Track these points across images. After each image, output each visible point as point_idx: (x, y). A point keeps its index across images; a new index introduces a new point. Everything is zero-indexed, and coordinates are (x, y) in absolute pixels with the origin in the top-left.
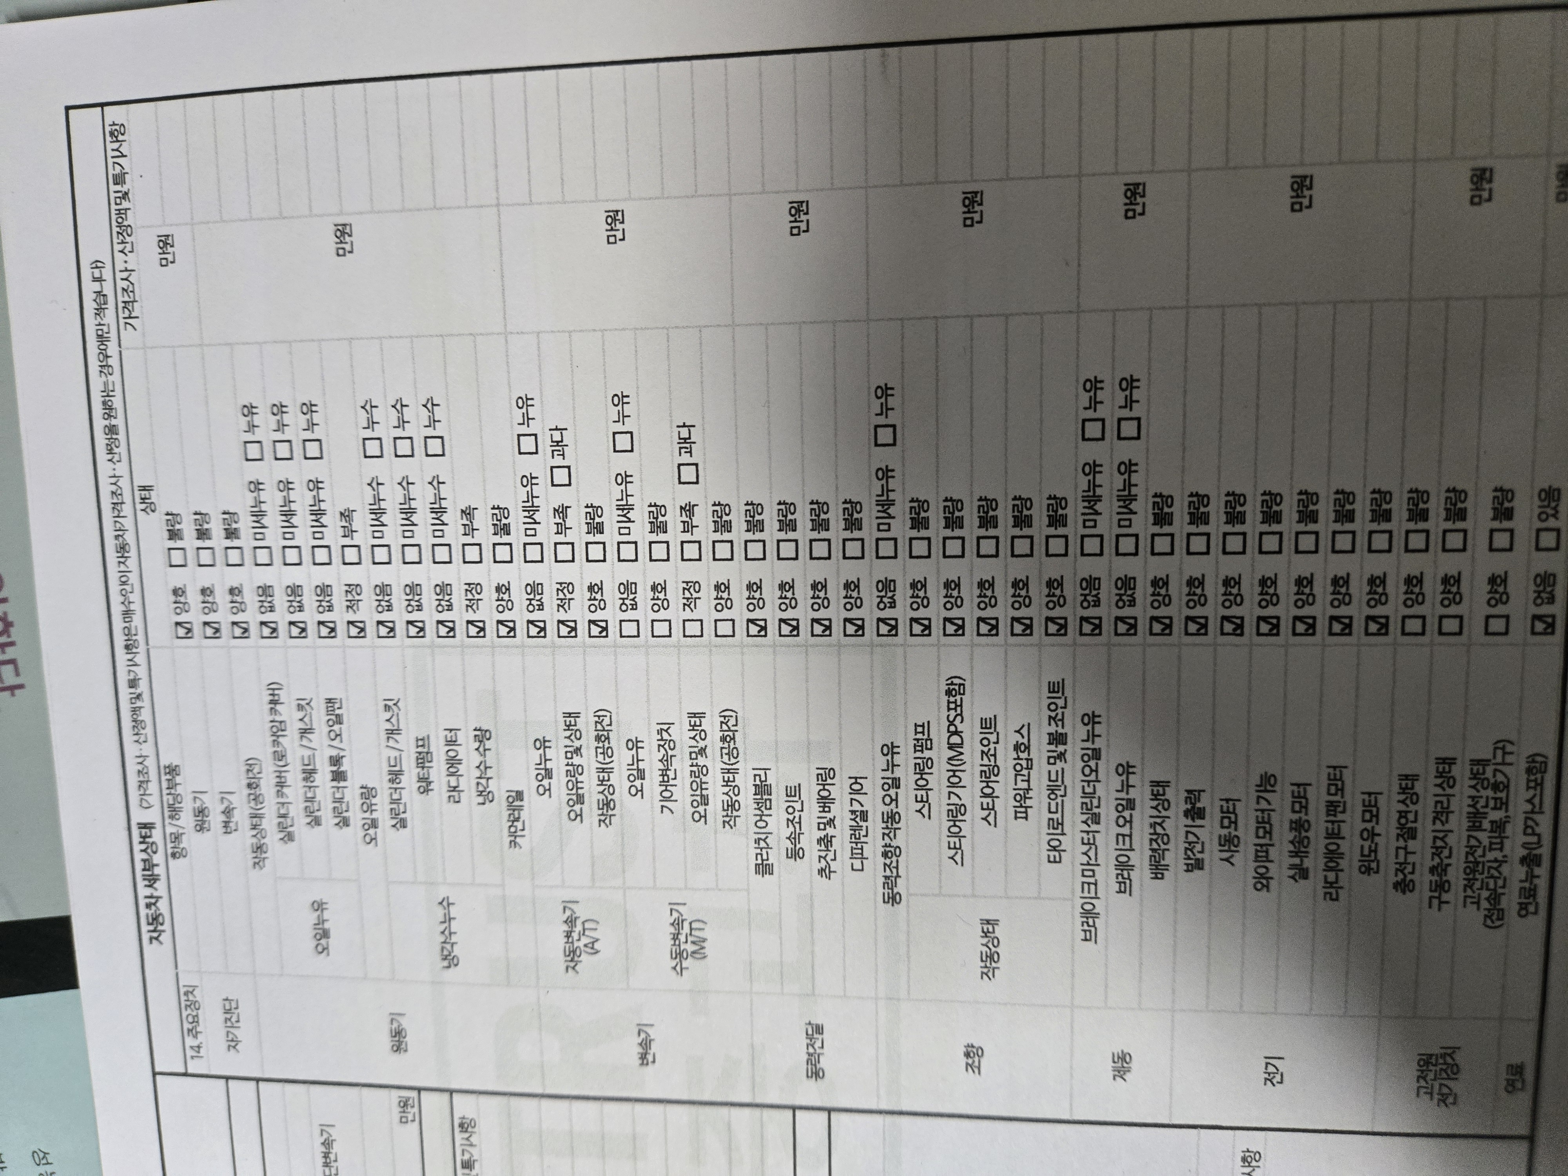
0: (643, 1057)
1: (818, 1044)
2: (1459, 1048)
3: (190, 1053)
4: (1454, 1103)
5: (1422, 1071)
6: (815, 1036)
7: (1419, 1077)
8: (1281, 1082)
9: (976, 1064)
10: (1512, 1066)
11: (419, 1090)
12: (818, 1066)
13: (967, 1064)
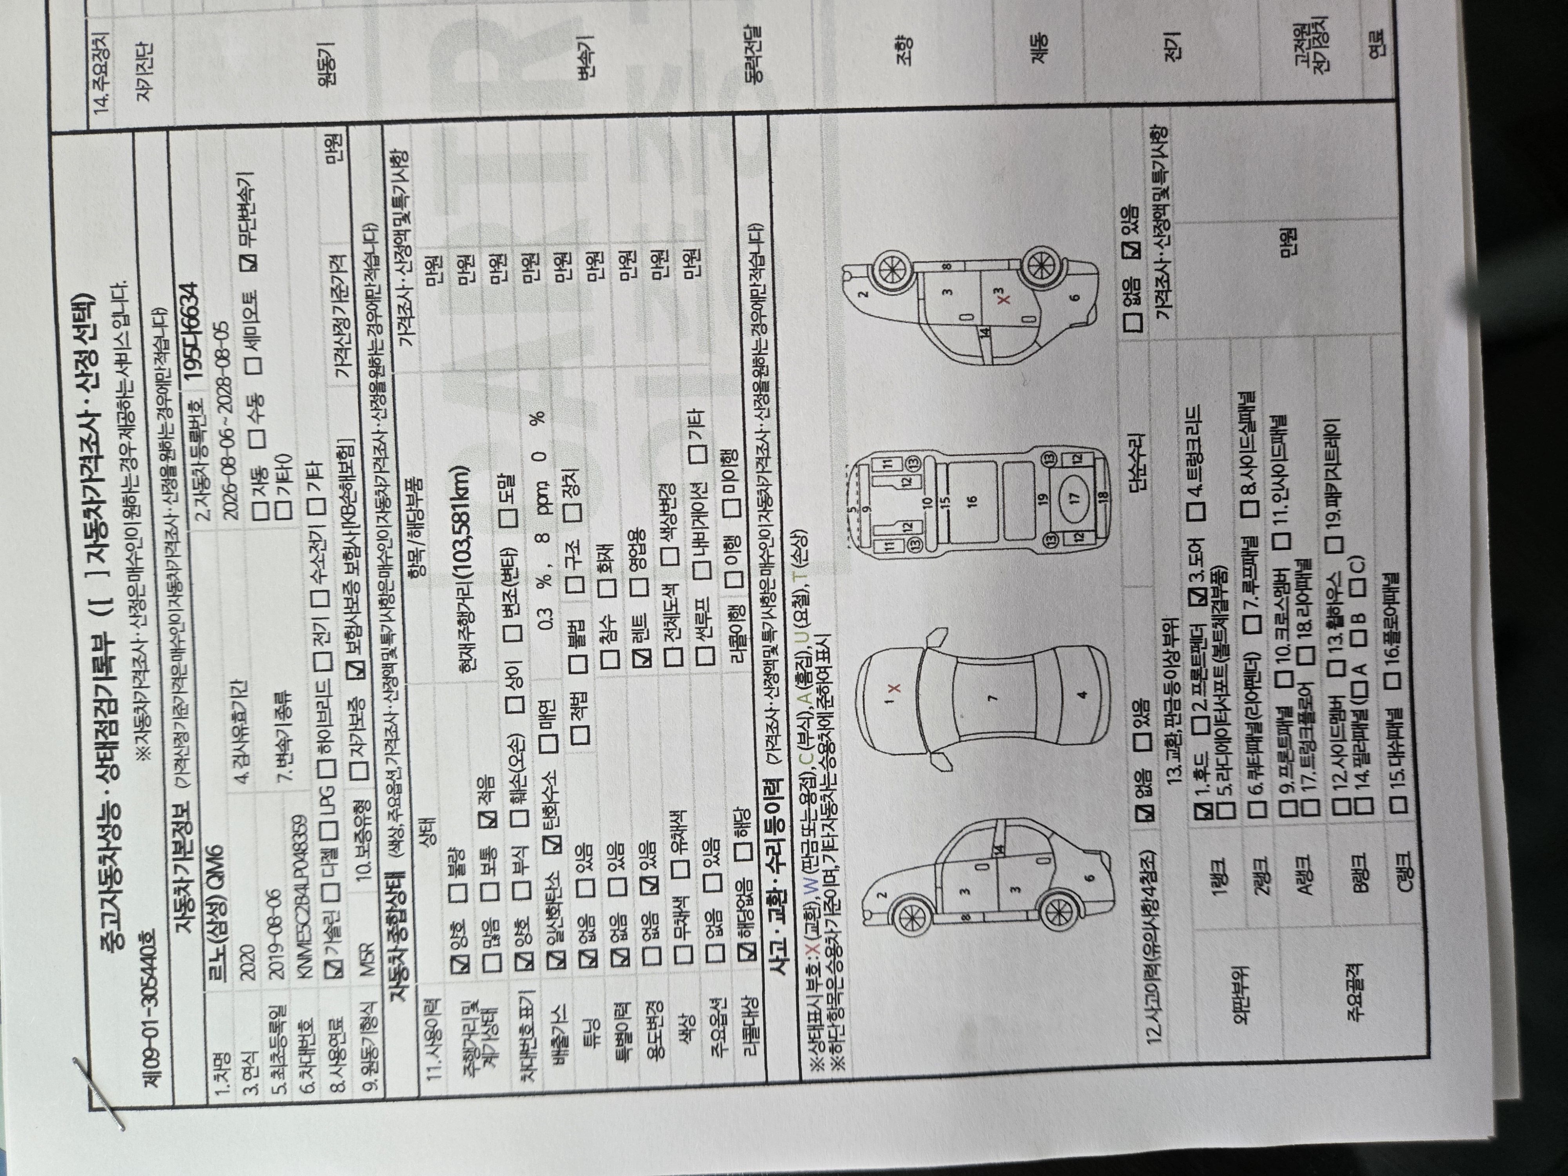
0: (583, 71)
1: (756, 47)
2: (1327, 18)
3: (93, 106)
4: (1328, 70)
5: (1299, 41)
6: (754, 39)
7: (1296, 46)
8: (1179, 58)
9: (907, 55)
10: (1373, 32)
11: (347, 124)
12: (757, 69)
13: (898, 56)
